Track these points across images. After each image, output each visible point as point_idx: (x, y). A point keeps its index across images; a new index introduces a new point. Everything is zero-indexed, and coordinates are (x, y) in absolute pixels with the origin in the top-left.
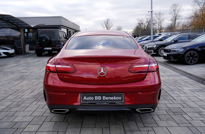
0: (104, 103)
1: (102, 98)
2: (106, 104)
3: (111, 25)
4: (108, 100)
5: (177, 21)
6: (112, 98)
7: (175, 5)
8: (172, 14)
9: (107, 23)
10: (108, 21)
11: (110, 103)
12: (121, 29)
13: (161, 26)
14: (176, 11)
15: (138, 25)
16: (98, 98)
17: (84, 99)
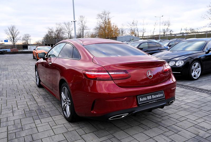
0: (153, 101)
1: (152, 97)
2: (155, 101)
3: (17, 32)
4: (156, 98)
5: (85, 31)
6: (158, 96)
7: (82, 17)
8: (79, 24)
9: (13, 30)
10: (13, 28)
11: (157, 100)
12: (29, 37)
13: (71, 35)
14: (83, 22)
15: (47, 33)
16: (149, 98)
17: (140, 100)
